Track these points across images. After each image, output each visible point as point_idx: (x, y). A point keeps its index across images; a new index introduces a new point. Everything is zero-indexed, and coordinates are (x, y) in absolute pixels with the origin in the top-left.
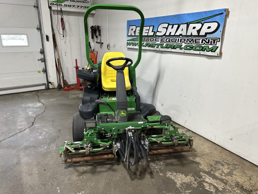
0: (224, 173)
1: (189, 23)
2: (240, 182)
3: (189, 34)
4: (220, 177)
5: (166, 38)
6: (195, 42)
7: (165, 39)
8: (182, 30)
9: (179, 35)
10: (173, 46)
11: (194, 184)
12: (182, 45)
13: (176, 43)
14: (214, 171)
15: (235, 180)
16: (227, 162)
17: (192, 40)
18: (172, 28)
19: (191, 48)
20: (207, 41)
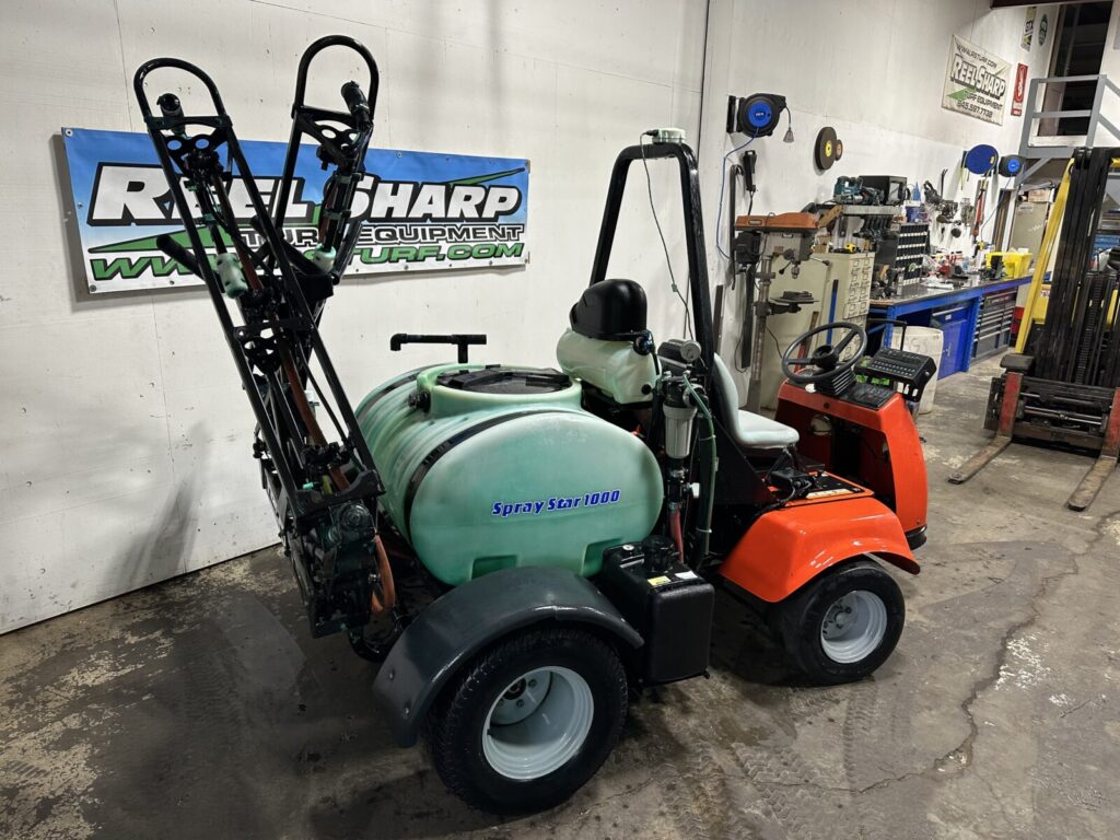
1: (452, 184)
3: (454, 213)
5: (375, 226)
6: (475, 237)
7: (370, 230)
8: (431, 202)
9: (420, 216)
10: (414, 252)
12: (440, 247)
13: (420, 242)
17: (464, 230)
18: (394, 192)
19: (468, 254)
20: (500, 232)
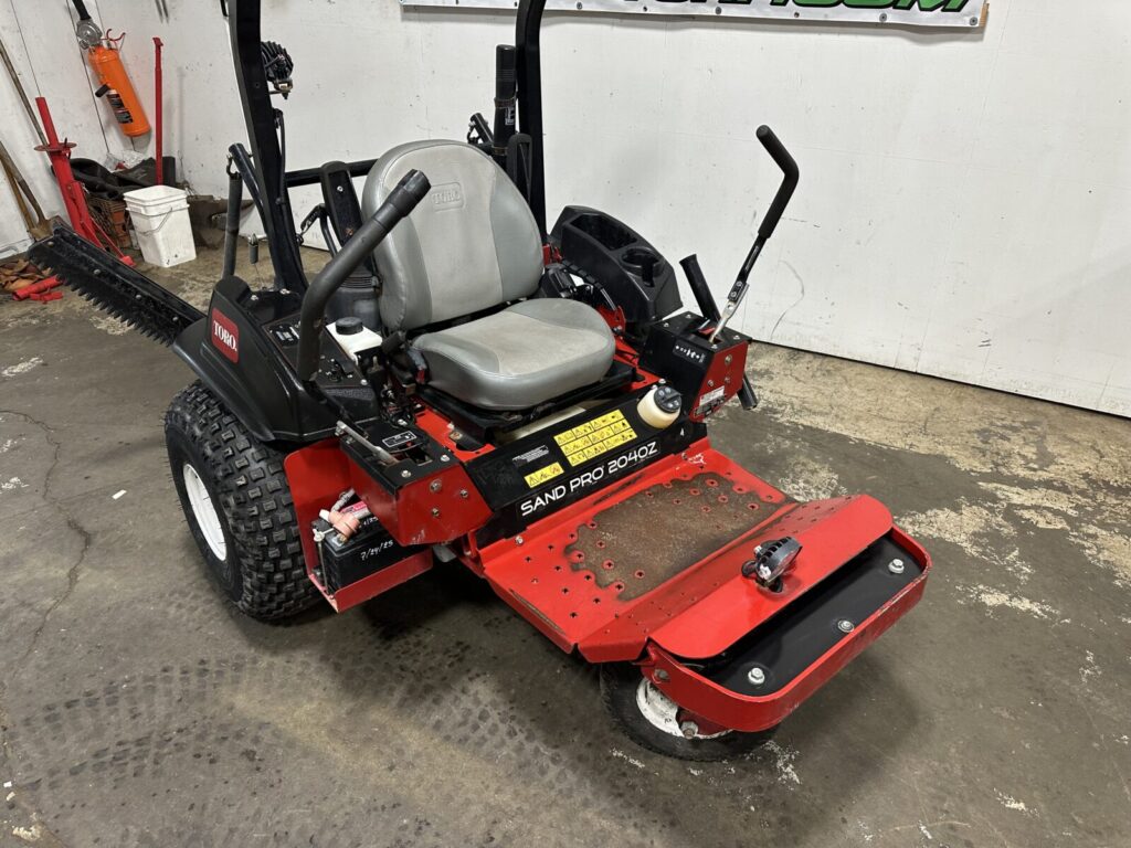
0: (1032, 461)
2: (1087, 470)
4: (1036, 479)
11: (1001, 526)
14: (1004, 465)
15: (1076, 472)
16: (1004, 423)
